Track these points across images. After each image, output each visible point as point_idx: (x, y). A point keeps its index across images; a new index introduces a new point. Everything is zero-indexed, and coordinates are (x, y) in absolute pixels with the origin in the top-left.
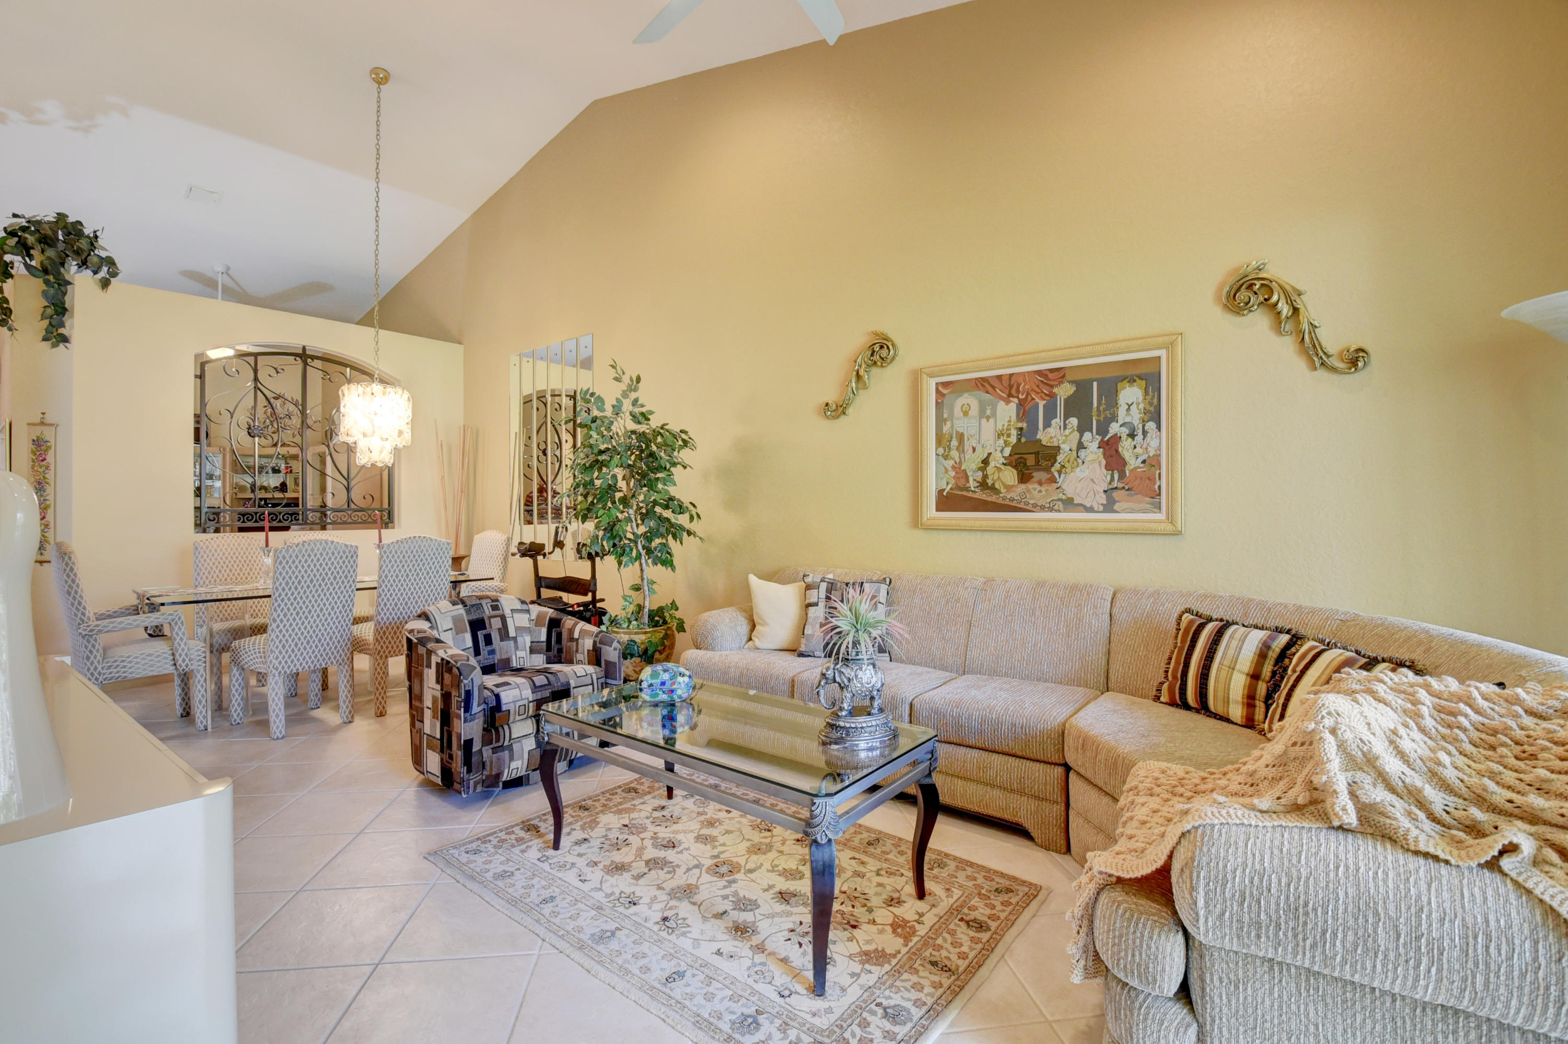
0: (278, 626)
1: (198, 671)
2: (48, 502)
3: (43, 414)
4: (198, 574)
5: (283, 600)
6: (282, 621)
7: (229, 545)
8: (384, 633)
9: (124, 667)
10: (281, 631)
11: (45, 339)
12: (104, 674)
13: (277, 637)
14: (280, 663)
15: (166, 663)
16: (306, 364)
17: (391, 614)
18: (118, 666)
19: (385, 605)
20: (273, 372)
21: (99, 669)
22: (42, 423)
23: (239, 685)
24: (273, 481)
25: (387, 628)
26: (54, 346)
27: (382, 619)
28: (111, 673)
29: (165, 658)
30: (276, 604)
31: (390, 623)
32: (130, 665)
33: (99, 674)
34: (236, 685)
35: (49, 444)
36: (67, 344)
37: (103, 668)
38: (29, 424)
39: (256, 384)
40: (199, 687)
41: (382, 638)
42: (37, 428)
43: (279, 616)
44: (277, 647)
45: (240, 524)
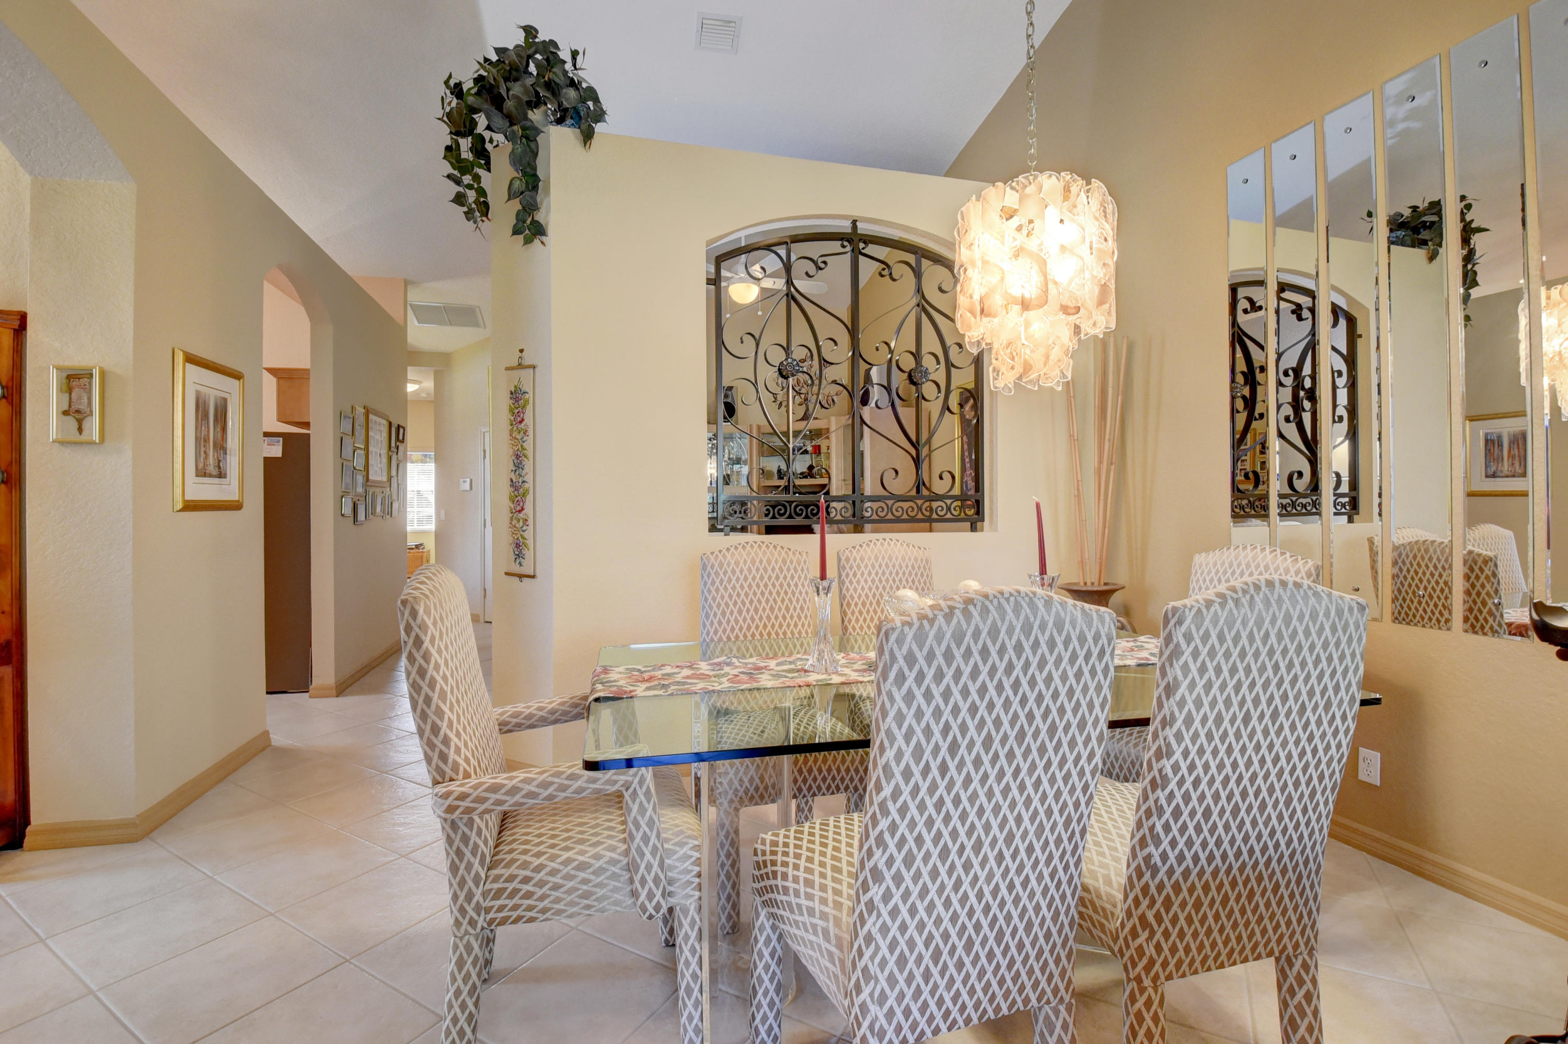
0: (887, 897)
1: (685, 912)
2: (526, 485)
3: (521, 351)
4: (707, 616)
5: (903, 810)
6: (898, 879)
7: (753, 562)
8: (1168, 903)
9: (529, 895)
10: (894, 913)
11: (516, 232)
12: (488, 910)
13: (884, 929)
14: (890, 1014)
15: (615, 890)
16: (857, 253)
17: (1190, 843)
18: (515, 891)
19: (1177, 813)
20: (811, 268)
21: (478, 897)
22: (520, 366)
23: (772, 955)
24: (800, 464)
25: (1177, 888)
26: (528, 241)
27: (1164, 857)
28: (501, 909)
29: (614, 876)
30: (884, 824)
31: (1186, 873)
32: (540, 892)
33: (478, 909)
34: (766, 953)
35: (527, 396)
36: (544, 238)
37: (485, 895)
38: (507, 369)
39: (789, 288)
40: (687, 953)
41: (1159, 918)
42: (515, 372)
43: (890, 862)
44: (883, 964)
45: (768, 521)
